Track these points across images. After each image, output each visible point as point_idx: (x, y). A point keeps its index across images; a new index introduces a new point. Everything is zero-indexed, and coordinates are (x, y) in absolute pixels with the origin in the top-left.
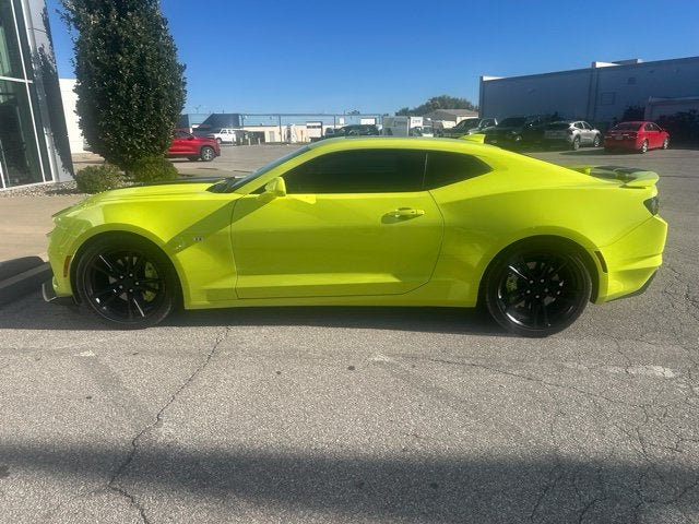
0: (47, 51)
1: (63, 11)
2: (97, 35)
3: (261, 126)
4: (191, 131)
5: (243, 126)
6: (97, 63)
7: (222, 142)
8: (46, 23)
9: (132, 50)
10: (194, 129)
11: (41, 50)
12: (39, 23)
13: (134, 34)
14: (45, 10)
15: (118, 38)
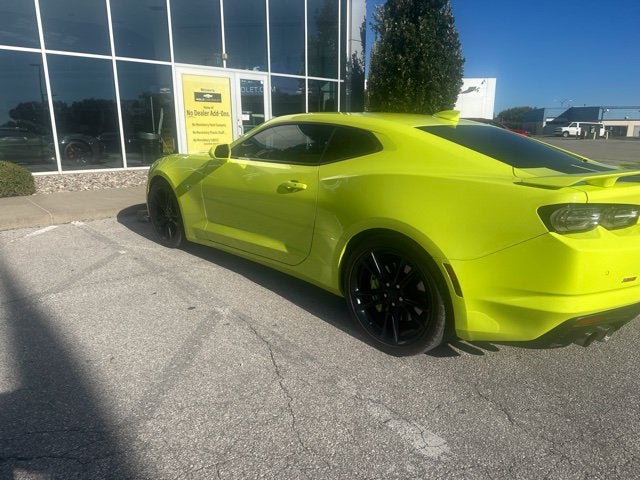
0: (359, 56)
1: (375, 23)
2: (388, 40)
3: (625, 119)
4: (544, 124)
5: (601, 121)
6: (384, 63)
7: (570, 136)
8: (363, 35)
9: (413, 49)
10: (547, 123)
11: (354, 55)
12: (357, 35)
13: (418, 35)
14: (364, 25)
15: (404, 39)
